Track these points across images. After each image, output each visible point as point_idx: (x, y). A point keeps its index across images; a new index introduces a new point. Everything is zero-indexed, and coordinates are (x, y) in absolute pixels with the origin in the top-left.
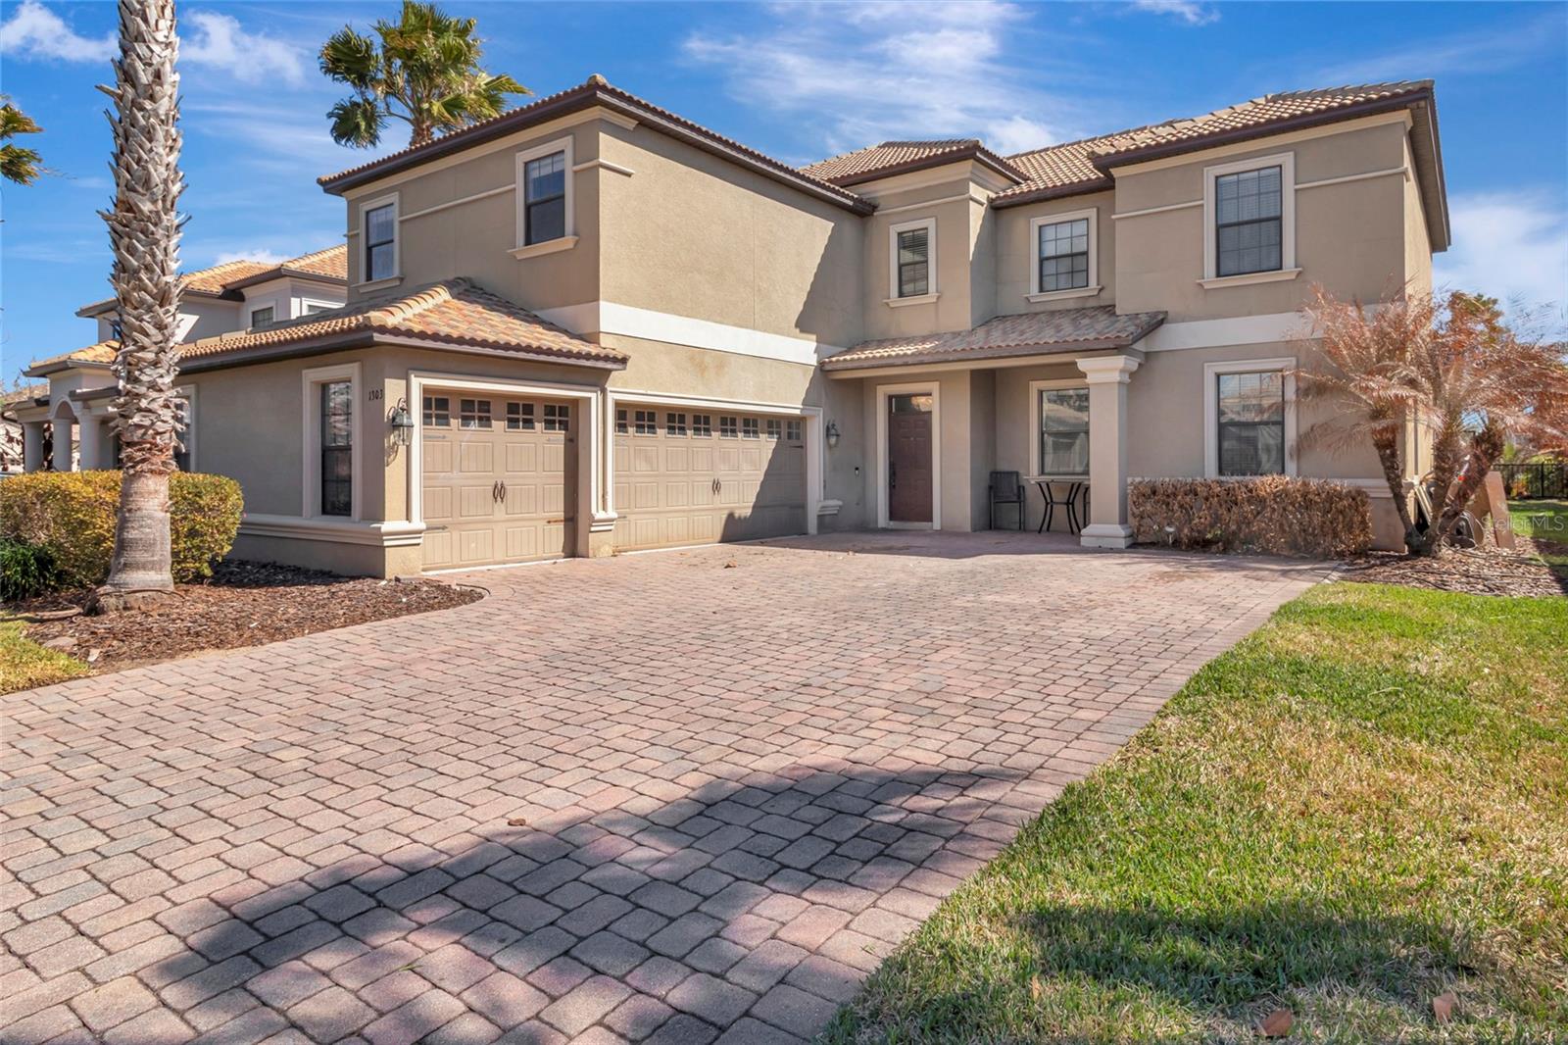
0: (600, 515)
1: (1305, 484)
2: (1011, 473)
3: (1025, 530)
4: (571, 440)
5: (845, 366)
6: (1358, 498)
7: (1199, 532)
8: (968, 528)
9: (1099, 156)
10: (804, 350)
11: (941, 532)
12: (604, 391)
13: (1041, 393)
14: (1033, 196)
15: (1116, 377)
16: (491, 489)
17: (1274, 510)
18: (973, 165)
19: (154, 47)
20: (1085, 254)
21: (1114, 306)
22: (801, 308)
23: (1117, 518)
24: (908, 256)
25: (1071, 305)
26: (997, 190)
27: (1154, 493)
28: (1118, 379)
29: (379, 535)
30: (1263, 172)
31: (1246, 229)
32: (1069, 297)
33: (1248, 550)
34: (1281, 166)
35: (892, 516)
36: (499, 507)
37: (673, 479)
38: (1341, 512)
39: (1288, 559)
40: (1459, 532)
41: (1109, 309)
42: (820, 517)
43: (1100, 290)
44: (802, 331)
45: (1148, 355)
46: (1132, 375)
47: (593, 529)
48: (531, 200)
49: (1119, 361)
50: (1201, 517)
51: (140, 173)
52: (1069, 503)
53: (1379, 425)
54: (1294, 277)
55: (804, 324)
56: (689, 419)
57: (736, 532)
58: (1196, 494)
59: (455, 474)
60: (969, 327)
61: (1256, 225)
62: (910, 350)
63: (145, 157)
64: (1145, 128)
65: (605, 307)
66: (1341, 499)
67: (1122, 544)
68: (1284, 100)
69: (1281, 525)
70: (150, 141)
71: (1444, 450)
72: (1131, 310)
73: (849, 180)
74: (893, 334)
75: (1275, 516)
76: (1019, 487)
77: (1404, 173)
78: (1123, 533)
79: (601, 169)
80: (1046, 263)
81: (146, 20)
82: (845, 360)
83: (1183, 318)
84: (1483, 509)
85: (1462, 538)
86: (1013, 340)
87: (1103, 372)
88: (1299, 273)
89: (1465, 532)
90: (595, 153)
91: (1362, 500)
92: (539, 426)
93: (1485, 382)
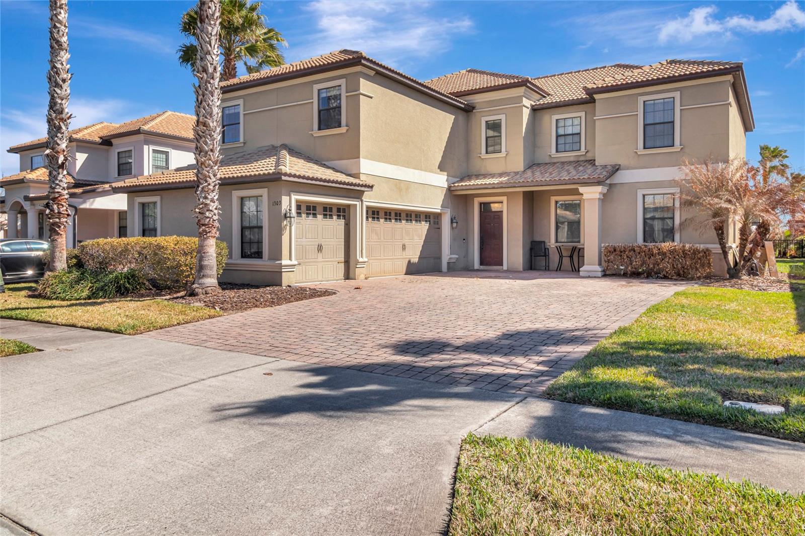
0: (361, 260)
1: (684, 246)
2: (542, 242)
3: (549, 270)
4: (347, 224)
5: (462, 188)
6: (707, 252)
7: (635, 268)
8: (521, 268)
9: (589, 89)
10: (441, 180)
11: (508, 271)
12: (362, 201)
13: (557, 202)
14: (553, 104)
15: (597, 196)
16: (317, 246)
17: (670, 258)
18: (525, 90)
19: (214, 57)
20: (579, 134)
21: (595, 160)
22: (440, 159)
23: (597, 263)
24: (491, 133)
25: (572, 159)
26: (535, 100)
27: (615, 250)
28: (598, 197)
29: (281, 266)
30: (666, 100)
31: (658, 126)
32: (571, 156)
33: (658, 276)
34: (674, 98)
35: (482, 263)
36: (320, 255)
37: (387, 243)
38: (699, 259)
39: (676, 280)
40: (752, 269)
41: (592, 162)
42: (448, 263)
43: (586, 152)
44: (441, 171)
45: (611, 185)
46: (604, 195)
47: (358, 266)
48: (321, 108)
49: (599, 189)
50: (637, 262)
51: (209, 110)
52: (571, 257)
53: (717, 219)
54: (679, 150)
55: (442, 167)
56: (393, 214)
57: (413, 270)
58: (634, 251)
59: (304, 240)
60: (522, 170)
61: (663, 125)
62: (495, 181)
63: (211, 103)
64: (605, 67)
65: (363, 161)
66: (699, 253)
67: (600, 274)
68: (676, 64)
69: (673, 265)
70: (212, 96)
71: (744, 231)
72: (603, 163)
73: (461, 94)
74: (483, 172)
75: (670, 261)
76: (545, 249)
77: (730, 104)
78: (600, 269)
79: (361, 96)
80: (559, 138)
81: (211, 46)
82: (462, 185)
83: (628, 168)
84: (764, 259)
85: (753, 272)
86: (547, 177)
87: (591, 194)
88: (682, 149)
89: (755, 269)
90: (357, 88)
91: (709, 254)
92: (335, 217)
93: (760, 201)
